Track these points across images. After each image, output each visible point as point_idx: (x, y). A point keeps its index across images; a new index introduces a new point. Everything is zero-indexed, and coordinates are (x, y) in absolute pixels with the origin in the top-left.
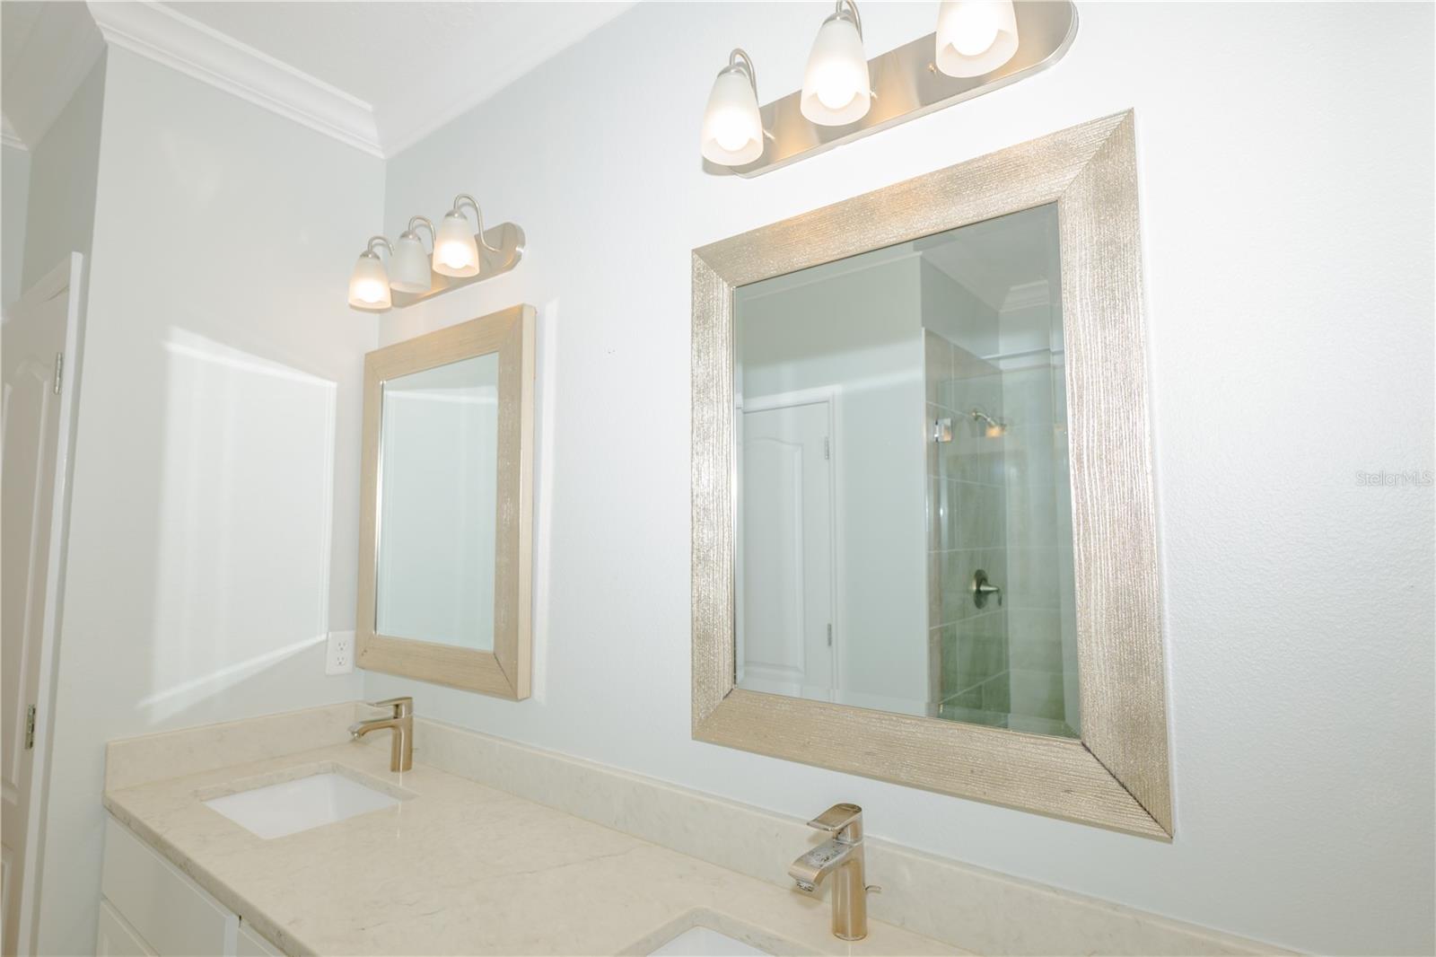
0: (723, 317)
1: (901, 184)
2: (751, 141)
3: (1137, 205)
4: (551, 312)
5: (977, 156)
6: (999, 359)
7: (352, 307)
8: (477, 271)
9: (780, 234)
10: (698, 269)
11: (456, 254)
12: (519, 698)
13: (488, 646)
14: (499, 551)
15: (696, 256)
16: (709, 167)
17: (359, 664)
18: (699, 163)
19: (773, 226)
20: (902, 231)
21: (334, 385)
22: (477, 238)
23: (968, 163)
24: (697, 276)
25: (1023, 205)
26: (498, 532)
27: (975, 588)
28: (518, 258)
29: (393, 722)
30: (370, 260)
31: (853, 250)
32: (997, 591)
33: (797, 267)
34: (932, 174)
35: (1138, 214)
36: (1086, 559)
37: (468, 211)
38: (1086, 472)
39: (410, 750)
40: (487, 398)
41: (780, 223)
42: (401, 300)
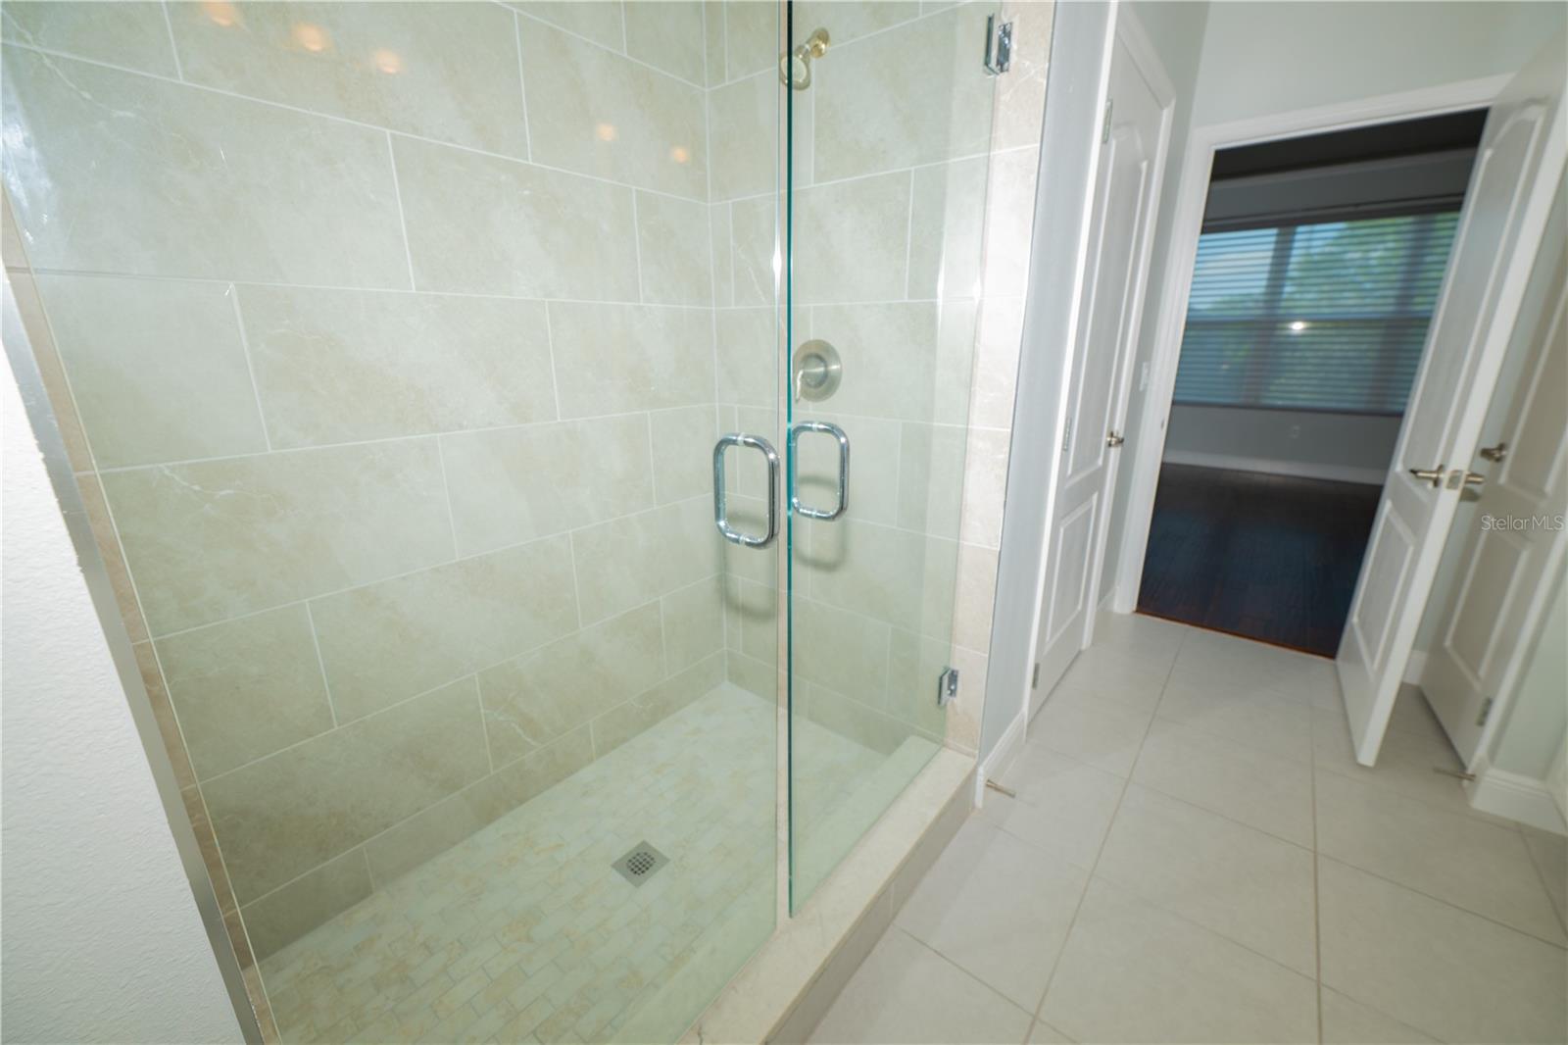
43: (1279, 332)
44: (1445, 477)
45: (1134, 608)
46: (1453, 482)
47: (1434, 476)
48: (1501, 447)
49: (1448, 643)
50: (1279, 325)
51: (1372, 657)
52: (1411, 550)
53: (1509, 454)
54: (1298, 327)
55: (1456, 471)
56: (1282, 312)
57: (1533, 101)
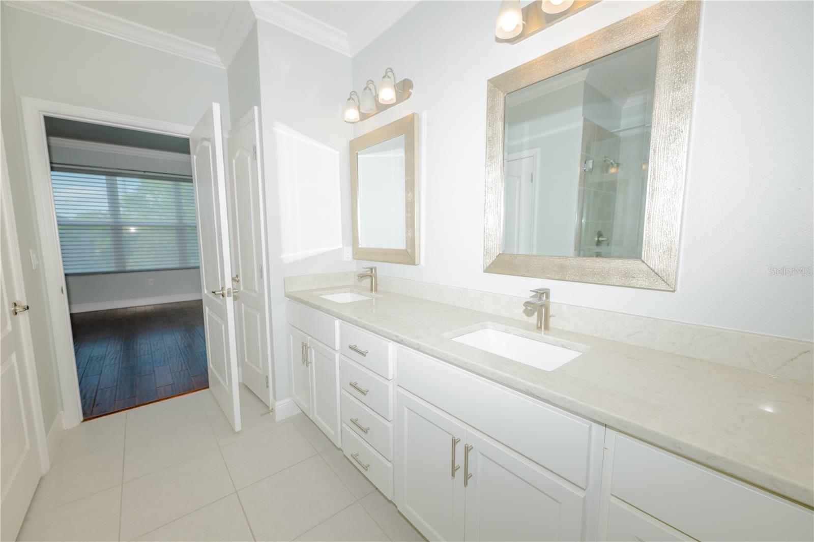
0: (500, 108)
1: (584, 37)
2: (517, 26)
3: (697, 32)
4: (424, 116)
5: (622, 19)
6: (620, 131)
7: (346, 122)
8: (395, 101)
9: (526, 68)
10: (490, 88)
11: (387, 94)
12: (416, 264)
13: (404, 247)
14: (407, 212)
15: (489, 83)
16: (498, 40)
17: (354, 258)
18: (494, 39)
19: (524, 64)
20: (584, 59)
21: (338, 153)
22: (394, 86)
23: (618, 22)
24: (490, 91)
25: (642, 39)
26: (406, 205)
27: (596, 239)
28: (410, 94)
29: (370, 274)
30: (351, 101)
31: (560, 71)
32: (607, 240)
33: (534, 82)
34: (600, 31)
35: (697, 36)
36: (653, 190)
37: (390, 74)
38: (657, 155)
39: (376, 285)
40: (400, 154)
41: (528, 63)
42: (364, 117)
43: (124, 231)
44: (225, 292)
45: (82, 419)
46: (229, 293)
47: (222, 292)
48: (237, 276)
49: (246, 360)
50: (124, 228)
51: (224, 380)
52: (223, 326)
53: (241, 278)
54: (133, 230)
55: (229, 289)
56: (122, 220)
57: (204, 139)
